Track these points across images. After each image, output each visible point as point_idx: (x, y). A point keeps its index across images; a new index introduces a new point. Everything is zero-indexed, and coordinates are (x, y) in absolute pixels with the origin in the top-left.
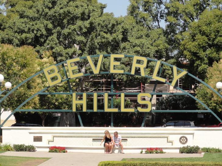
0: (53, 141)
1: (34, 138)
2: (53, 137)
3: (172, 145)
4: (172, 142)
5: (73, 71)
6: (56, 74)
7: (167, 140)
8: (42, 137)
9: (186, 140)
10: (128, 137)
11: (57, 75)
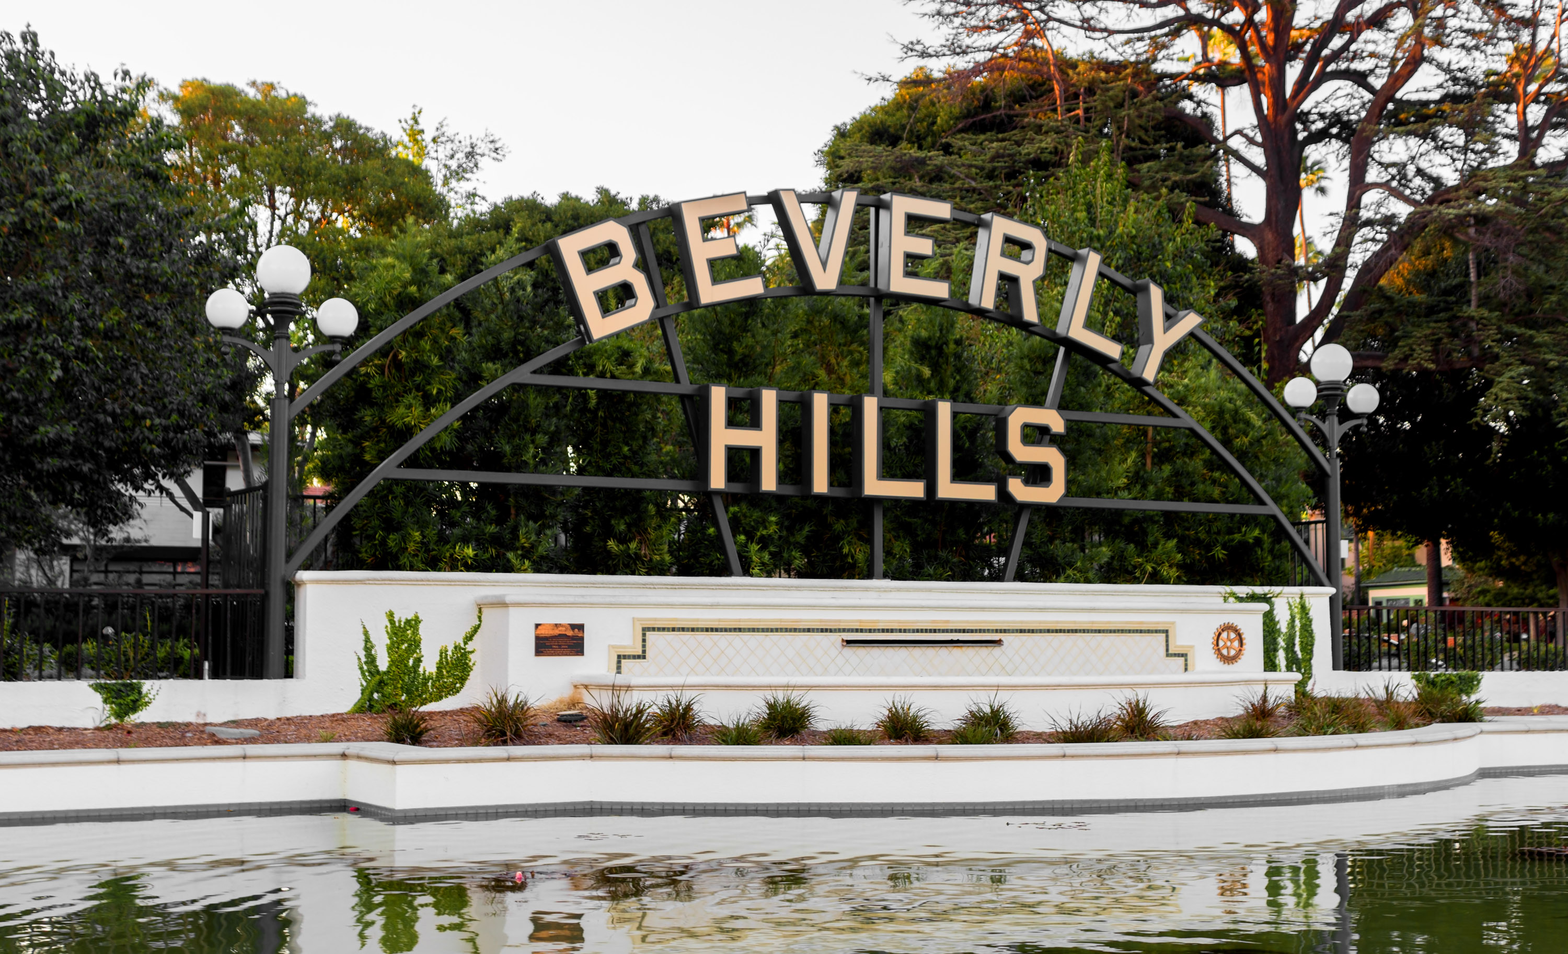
0: (644, 657)
1: (538, 638)
2: (645, 630)
3: (1186, 670)
4: (1182, 655)
5: (712, 263)
6: (626, 271)
7: (1167, 646)
8: (581, 627)
9: (1236, 644)
10: (1005, 631)
11: (630, 279)
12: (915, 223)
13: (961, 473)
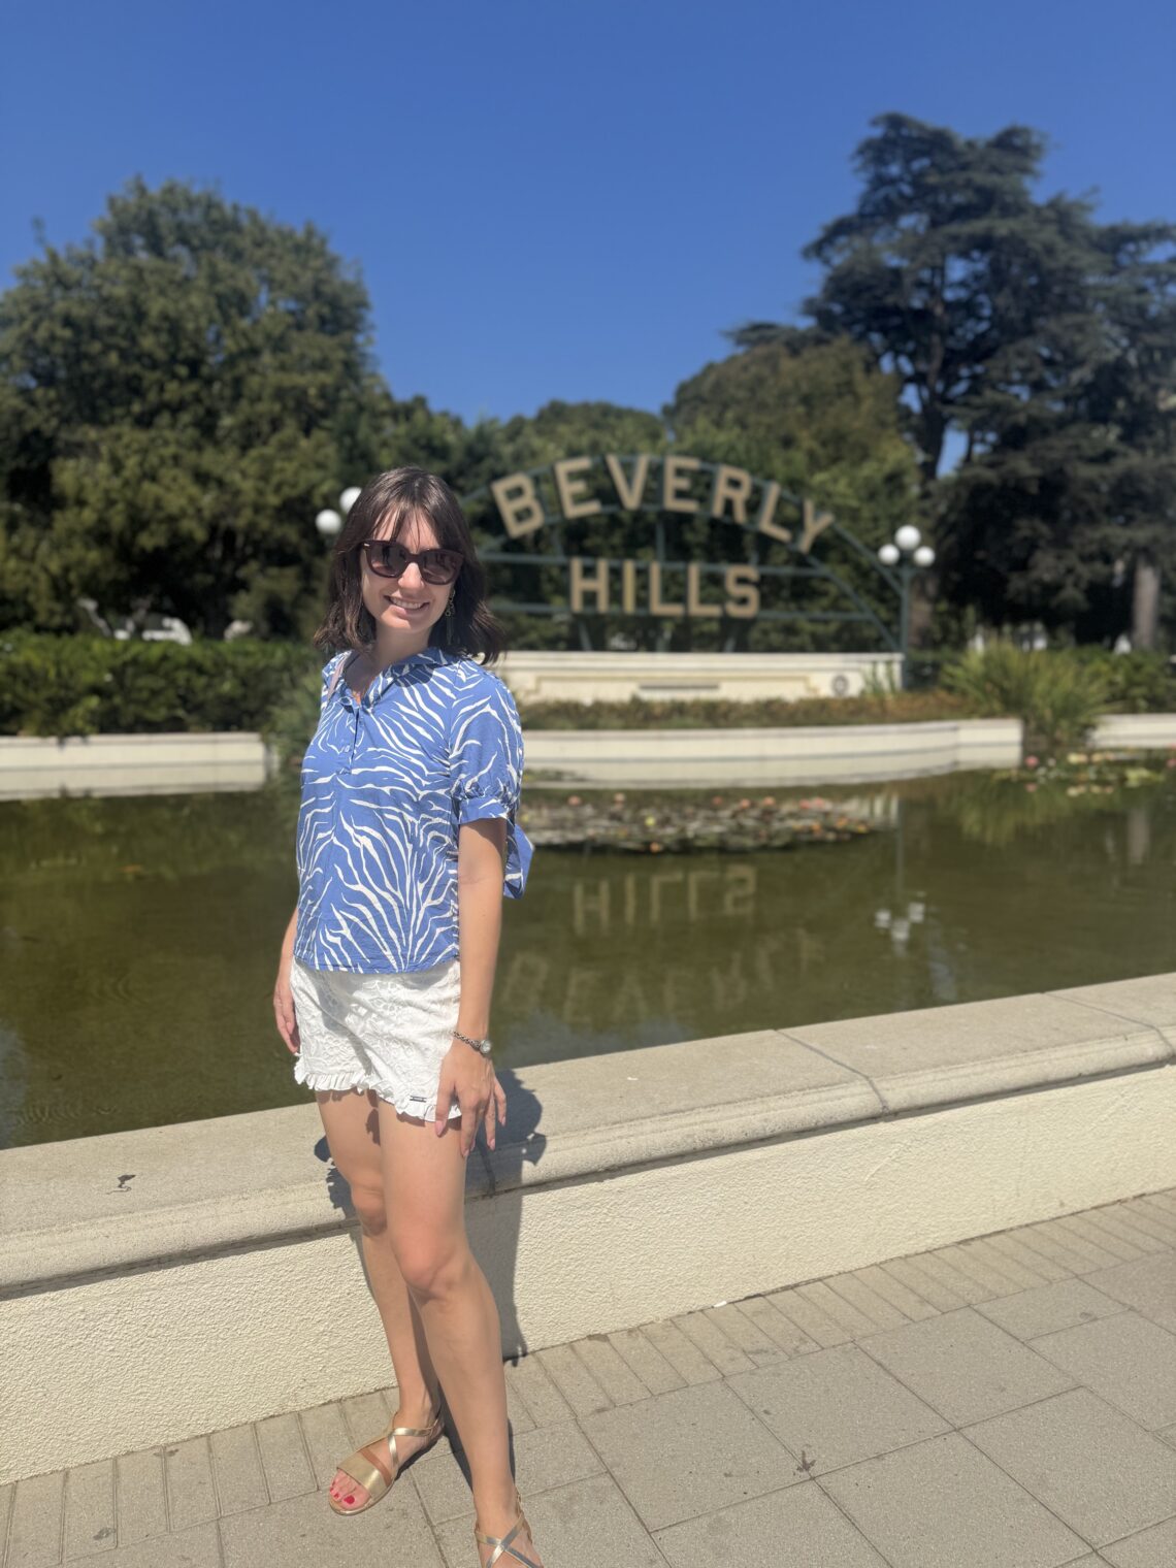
0: (538, 693)
2: (539, 680)
4: (814, 691)
5: (575, 496)
6: (528, 500)
7: (806, 686)
10: (722, 680)
11: (531, 505)
12: (680, 472)
13: (703, 601)
